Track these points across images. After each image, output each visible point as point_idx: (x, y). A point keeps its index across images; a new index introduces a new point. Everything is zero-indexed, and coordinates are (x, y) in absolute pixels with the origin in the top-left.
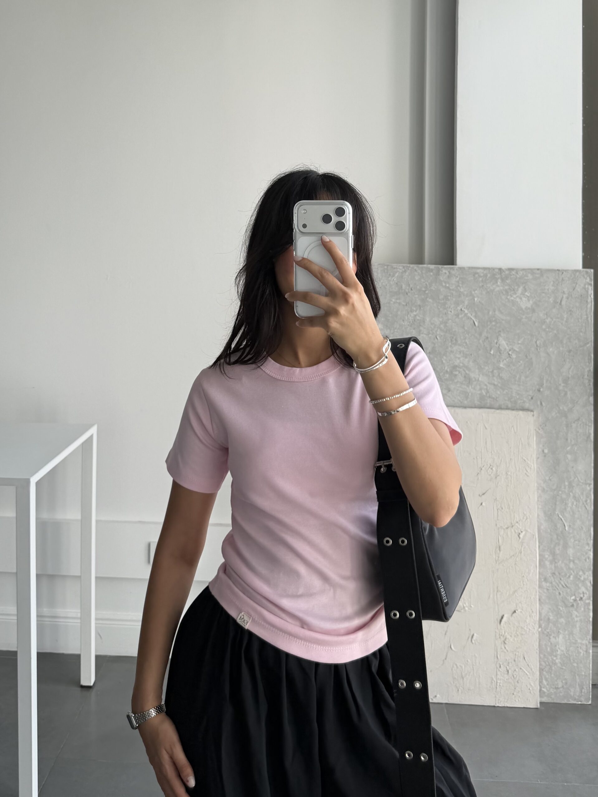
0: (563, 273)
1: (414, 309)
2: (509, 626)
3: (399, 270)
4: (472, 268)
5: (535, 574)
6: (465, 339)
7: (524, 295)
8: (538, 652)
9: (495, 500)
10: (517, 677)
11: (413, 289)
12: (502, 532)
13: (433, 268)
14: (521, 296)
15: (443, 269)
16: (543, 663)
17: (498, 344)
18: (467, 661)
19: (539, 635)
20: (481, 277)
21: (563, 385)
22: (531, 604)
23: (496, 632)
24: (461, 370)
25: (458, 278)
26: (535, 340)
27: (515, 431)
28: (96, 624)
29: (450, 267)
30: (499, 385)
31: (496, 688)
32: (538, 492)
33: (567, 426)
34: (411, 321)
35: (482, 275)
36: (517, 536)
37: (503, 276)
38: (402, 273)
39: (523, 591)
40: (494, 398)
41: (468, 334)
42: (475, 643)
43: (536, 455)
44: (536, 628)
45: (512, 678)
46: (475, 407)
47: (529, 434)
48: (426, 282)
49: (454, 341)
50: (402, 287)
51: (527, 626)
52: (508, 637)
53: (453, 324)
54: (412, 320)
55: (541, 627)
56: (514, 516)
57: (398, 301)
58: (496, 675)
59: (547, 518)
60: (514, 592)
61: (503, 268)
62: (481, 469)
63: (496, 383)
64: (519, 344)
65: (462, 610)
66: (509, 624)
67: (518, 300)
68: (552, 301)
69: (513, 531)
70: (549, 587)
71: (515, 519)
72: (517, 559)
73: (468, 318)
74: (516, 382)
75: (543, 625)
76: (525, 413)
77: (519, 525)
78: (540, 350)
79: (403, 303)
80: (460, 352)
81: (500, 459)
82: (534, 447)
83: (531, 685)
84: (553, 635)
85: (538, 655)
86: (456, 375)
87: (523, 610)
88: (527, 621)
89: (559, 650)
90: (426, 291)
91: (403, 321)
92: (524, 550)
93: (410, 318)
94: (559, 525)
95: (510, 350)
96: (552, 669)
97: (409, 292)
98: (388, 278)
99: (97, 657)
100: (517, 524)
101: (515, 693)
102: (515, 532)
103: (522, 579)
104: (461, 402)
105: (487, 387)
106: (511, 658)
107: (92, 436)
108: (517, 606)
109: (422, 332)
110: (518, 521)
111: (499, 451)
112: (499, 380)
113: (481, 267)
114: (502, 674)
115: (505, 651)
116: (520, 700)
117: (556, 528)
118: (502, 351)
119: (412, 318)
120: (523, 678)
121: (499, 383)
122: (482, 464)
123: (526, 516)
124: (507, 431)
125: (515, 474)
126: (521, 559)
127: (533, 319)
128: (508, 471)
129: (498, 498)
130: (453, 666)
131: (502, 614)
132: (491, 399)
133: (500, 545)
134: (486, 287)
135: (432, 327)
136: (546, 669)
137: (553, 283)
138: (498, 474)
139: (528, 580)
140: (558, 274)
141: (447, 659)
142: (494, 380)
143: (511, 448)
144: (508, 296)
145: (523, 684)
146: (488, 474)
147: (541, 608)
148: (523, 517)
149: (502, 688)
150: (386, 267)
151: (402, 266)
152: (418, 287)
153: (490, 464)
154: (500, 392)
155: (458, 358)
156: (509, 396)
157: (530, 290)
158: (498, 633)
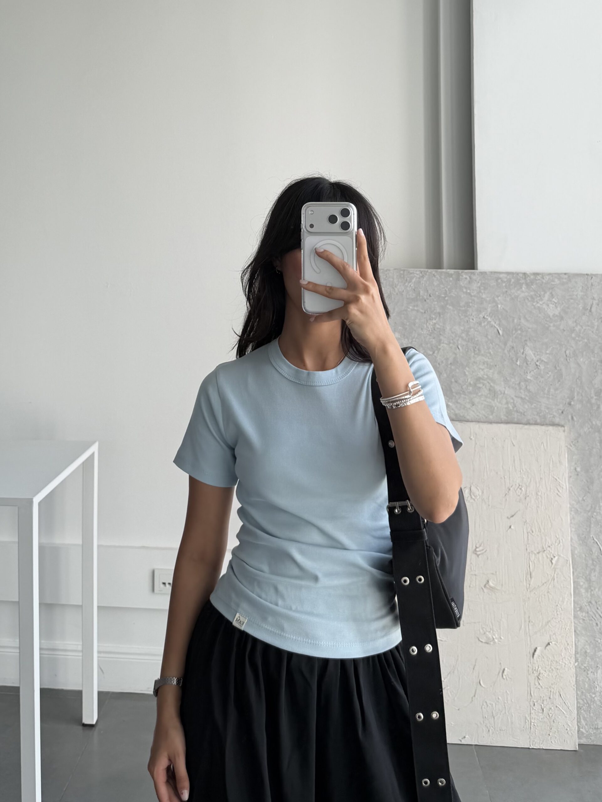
0: (592, 278)
1: (434, 316)
2: (543, 660)
3: (416, 275)
4: (495, 272)
5: (569, 604)
6: (489, 348)
7: (551, 301)
8: (575, 689)
9: (525, 522)
10: (553, 716)
11: (431, 295)
13: (453, 273)
14: (548, 302)
15: (463, 273)
16: (581, 701)
17: (524, 354)
18: (499, 698)
19: (576, 670)
20: (505, 282)
21: (595, 397)
23: (528, 666)
24: (485, 382)
25: (479, 284)
26: (564, 350)
27: (546, 448)
28: (98, 657)
29: (471, 272)
30: (527, 398)
31: (530, 728)
32: (571, 514)
34: (431, 330)
35: (505, 280)
36: (549, 560)
37: (528, 281)
38: (419, 278)
39: (557, 622)
40: (521, 413)
41: (492, 344)
42: (506, 678)
43: (568, 473)
44: (572, 663)
45: (548, 717)
46: (502, 423)
47: (560, 452)
48: (445, 288)
49: (477, 351)
50: (419, 293)
51: (562, 660)
52: (542, 671)
53: (476, 333)
55: (578, 661)
56: (546, 539)
57: (416, 308)
58: (530, 714)
59: (581, 542)
60: (548, 622)
61: (528, 273)
62: (509, 490)
63: (523, 396)
64: (546, 354)
65: (491, 642)
66: (543, 658)
67: (545, 306)
68: (581, 308)
69: (545, 556)
70: (585, 617)
71: (547, 542)
72: (550, 587)
73: (492, 326)
74: (546, 396)
75: (579, 660)
76: (554, 428)
77: (551, 550)
78: (569, 360)
79: (422, 311)
80: (484, 363)
81: (530, 478)
82: (566, 465)
83: (568, 725)
84: (591, 670)
85: (575, 692)
86: (480, 388)
87: (557, 642)
88: (562, 654)
89: (598, 687)
90: (446, 297)
91: (422, 329)
92: (557, 577)
93: (429, 327)
94: (595, 550)
95: (537, 361)
96: (590, 708)
97: (428, 299)
98: (405, 283)
99: (100, 693)
100: (548, 549)
101: (550, 734)
102: (547, 557)
103: (556, 608)
104: (486, 417)
105: (514, 400)
106: (546, 695)
107: (93, 455)
108: (550, 638)
109: (442, 342)
110: (550, 545)
111: (528, 470)
112: (526, 393)
113: (504, 271)
114: (537, 713)
115: (539, 687)
116: (556, 742)
117: (591, 552)
118: (528, 362)
119: (432, 327)
120: (559, 717)
121: (527, 395)
122: (510, 483)
123: (559, 540)
124: (536, 448)
125: (546, 494)
126: (554, 586)
127: (562, 327)
128: (538, 491)
129: (528, 521)
130: (483, 704)
131: (535, 647)
132: (518, 414)
133: (531, 571)
134: (510, 293)
135: (453, 336)
136: (584, 707)
137: (582, 288)
138: (528, 495)
139: (562, 610)
140: (587, 279)
141: (476, 696)
142: (520, 392)
143: (541, 466)
144: (534, 302)
145: (559, 723)
146: (517, 494)
147: (577, 639)
148: (556, 540)
149: (537, 728)
150: (402, 272)
151: (419, 271)
152: (437, 293)
153: (519, 484)
154: (528, 406)
155: (481, 369)
156: (538, 410)
157: (558, 295)
158: (531, 668)
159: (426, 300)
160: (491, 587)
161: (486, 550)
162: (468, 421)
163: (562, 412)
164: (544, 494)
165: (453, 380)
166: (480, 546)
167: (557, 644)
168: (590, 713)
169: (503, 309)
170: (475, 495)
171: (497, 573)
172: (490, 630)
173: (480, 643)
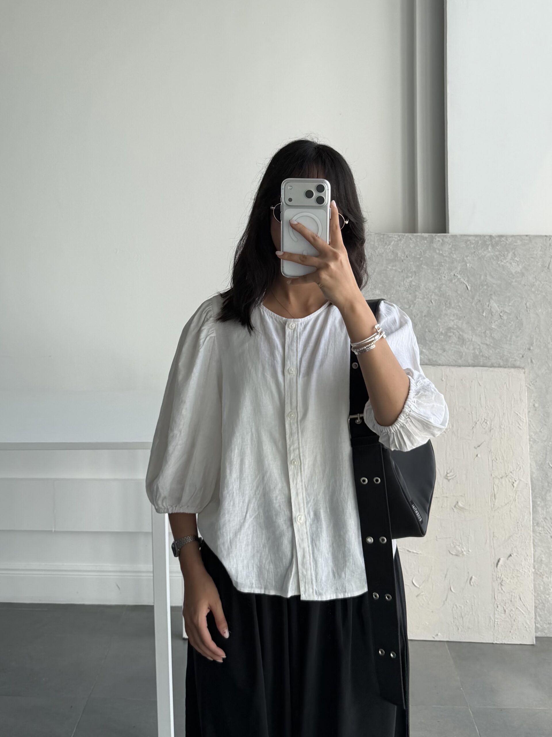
0: (550, 239)
1: (410, 275)
2: (506, 569)
3: (394, 239)
4: (465, 235)
5: (528, 520)
6: (458, 302)
7: (514, 260)
8: (533, 592)
9: (490, 452)
10: (514, 616)
11: (408, 256)
13: (427, 236)
14: (511, 261)
15: (436, 237)
17: (489, 306)
18: (467, 602)
19: (534, 576)
20: (473, 244)
21: (551, 343)
22: (526, 548)
23: (493, 575)
24: (455, 331)
25: (451, 246)
26: (525, 302)
27: (508, 387)
29: (443, 235)
30: (492, 345)
31: (494, 626)
32: (530, 444)
34: (407, 287)
36: (510, 484)
37: (494, 243)
38: (397, 241)
39: (518, 536)
40: (487, 357)
41: (461, 298)
42: (474, 585)
43: (528, 409)
44: (531, 570)
45: (509, 617)
46: (469, 366)
47: (521, 390)
48: (421, 250)
49: (448, 305)
51: (522, 568)
52: (505, 579)
53: (448, 288)
54: (408, 285)
55: (535, 569)
56: (508, 466)
57: (394, 268)
58: (494, 614)
59: (538, 467)
60: (510, 537)
61: (493, 235)
62: (476, 423)
63: (488, 343)
64: (509, 306)
65: (460, 554)
66: (506, 567)
67: (508, 264)
68: (540, 266)
69: (507, 480)
70: (541, 531)
71: (509, 468)
72: (512, 507)
73: (461, 283)
74: (508, 342)
75: (536, 567)
76: (516, 369)
77: (513, 475)
78: (529, 310)
79: (399, 270)
80: (454, 315)
81: (494, 413)
82: (526, 402)
83: (527, 623)
85: (533, 595)
86: (450, 336)
87: (518, 554)
88: (522, 564)
90: (421, 258)
91: (399, 286)
92: (518, 498)
93: (406, 284)
94: (550, 474)
95: (501, 312)
96: (545, 607)
97: (405, 260)
98: (385, 246)
100: (510, 474)
101: (512, 631)
102: (509, 481)
103: (517, 525)
104: (456, 361)
105: (480, 346)
106: (508, 599)
108: (512, 550)
109: (418, 297)
110: (512, 471)
111: (492, 406)
112: (491, 340)
113: (472, 234)
114: (500, 614)
115: (502, 592)
116: (517, 637)
117: (547, 476)
118: (493, 313)
119: (408, 284)
120: (519, 617)
121: (492, 342)
122: (477, 418)
123: (519, 466)
124: (500, 387)
126: (515, 506)
127: (523, 283)
128: (502, 424)
129: (492, 450)
130: (453, 607)
131: (498, 558)
132: (484, 358)
133: (495, 493)
134: (477, 253)
135: (427, 291)
137: (541, 248)
138: (493, 428)
139: (522, 526)
140: (546, 239)
141: (448, 600)
142: (486, 340)
143: (504, 403)
144: (498, 261)
145: (519, 622)
146: (483, 427)
148: (517, 467)
149: (500, 626)
150: (382, 236)
151: (397, 235)
152: (413, 255)
153: (484, 418)
154: (493, 351)
155: (451, 320)
156: (501, 354)
157: (520, 255)
158: (495, 576)
159: (403, 260)
160: (460, 507)
161: (456, 476)
162: (439, 365)
163: (523, 356)
164: (507, 427)
165: (427, 330)
166: (451, 472)
167: (518, 555)
169: (472, 267)
171: (466, 495)
172: (459, 544)
173: (451, 555)
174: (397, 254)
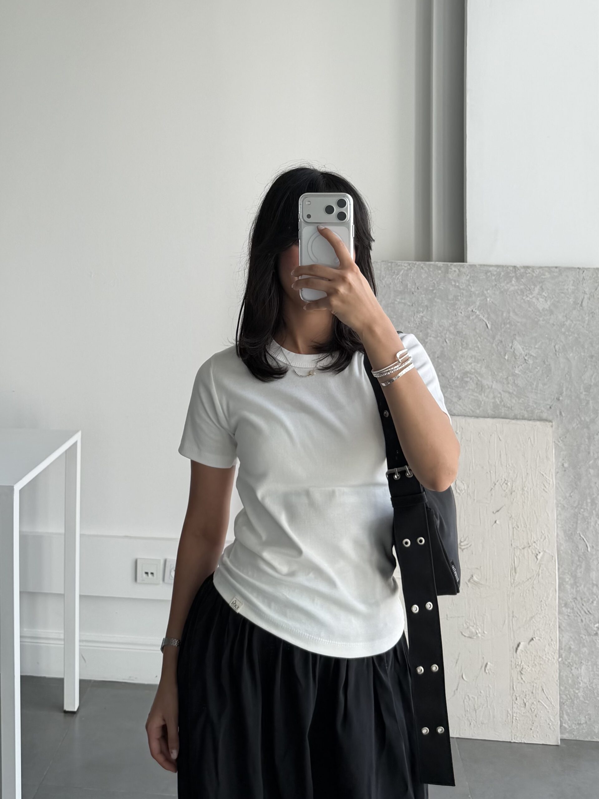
0: (584, 272)
1: (421, 310)
2: (526, 655)
3: (403, 267)
4: (484, 265)
5: (554, 599)
6: (477, 342)
7: (541, 295)
8: (558, 684)
9: (510, 517)
10: (536, 711)
11: (419, 288)
12: (518, 553)
13: (442, 265)
14: (538, 296)
15: (452, 266)
16: (564, 697)
17: (513, 348)
18: (481, 692)
19: (559, 666)
20: (494, 275)
21: (584, 393)
23: (511, 661)
24: (473, 376)
25: (468, 277)
26: (553, 344)
27: (533, 443)
28: (80, 646)
29: (459, 265)
30: (515, 393)
31: (512, 722)
32: (557, 510)
33: (589, 438)
34: (418, 323)
35: (495, 273)
36: (534, 557)
37: (518, 275)
38: (407, 271)
39: (541, 617)
40: (509, 408)
41: (481, 338)
42: (489, 672)
43: (555, 469)
44: (556, 658)
45: (530, 711)
46: (488, 417)
47: (548, 447)
48: (434, 281)
49: (465, 345)
51: (546, 655)
52: (525, 666)
53: (464, 326)
54: (419, 321)
55: (562, 657)
56: (532, 535)
57: (403, 301)
58: (512, 708)
59: (567, 538)
60: (532, 618)
61: (518, 266)
62: (495, 484)
63: (511, 391)
64: (535, 348)
65: (474, 636)
66: (527, 653)
67: (534, 300)
68: (572, 302)
69: (530, 551)
70: (570, 613)
71: (532, 538)
72: (535, 582)
73: (480, 320)
74: (534, 391)
75: (564, 655)
76: (542, 423)
77: (537, 545)
78: (559, 354)
79: (409, 304)
80: (471, 357)
81: (516, 473)
82: (553, 461)
83: (551, 720)
84: (575, 665)
85: (558, 687)
86: (467, 382)
87: (541, 638)
88: (546, 649)
89: (581, 683)
90: (433, 290)
91: (409, 322)
92: (542, 573)
93: (417, 320)
94: (581, 546)
95: (526, 355)
96: (574, 703)
97: (416, 292)
98: (392, 276)
99: (81, 682)
100: (534, 544)
101: (532, 729)
102: (532, 553)
103: (540, 604)
104: (473, 412)
105: (501, 395)
106: (529, 690)
107: (75, 444)
108: (534, 634)
109: (430, 335)
110: (535, 541)
111: (514, 465)
112: (514, 388)
113: (494, 264)
114: (519, 707)
115: (522, 682)
116: (538, 736)
117: (577, 549)
118: (517, 356)
120: (541, 712)
121: (515, 391)
122: (496, 478)
123: (544, 535)
124: (523, 443)
125: (532, 489)
126: (539, 582)
128: (525, 487)
129: (513, 516)
130: (465, 697)
131: (518, 643)
132: (505, 408)
133: (516, 566)
134: (499, 286)
135: (441, 329)
136: (567, 702)
137: (573, 283)
138: (514, 490)
139: (546, 606)
140: (579, 272)
141: (458, 689)
142: (508, 387)
143: (527, 461)
144: (523, 296)
145: (542, 718)
147: (561, 636)
148: (541, 536)
149: (519, 722)
150: (390, 264)
151: (407, 263)
152: (425, 286)
153: (505, 479)
154: (516, 401)
155: (469, 363)
156: (526, 405)
157: (548, 289)
158: (514, 663)
159: (414, 293)
160: (475, 581)
161: (471, 545)
163: (550, 408)
164: (531, 489)
166: (465, 540)
167: (540, 639)
168: (573, 709)
169: (492, 302)
170: (460, 489)
171: (482, 568)
172: (473, 625)
173: (463, 637)
174: (407, 286)
